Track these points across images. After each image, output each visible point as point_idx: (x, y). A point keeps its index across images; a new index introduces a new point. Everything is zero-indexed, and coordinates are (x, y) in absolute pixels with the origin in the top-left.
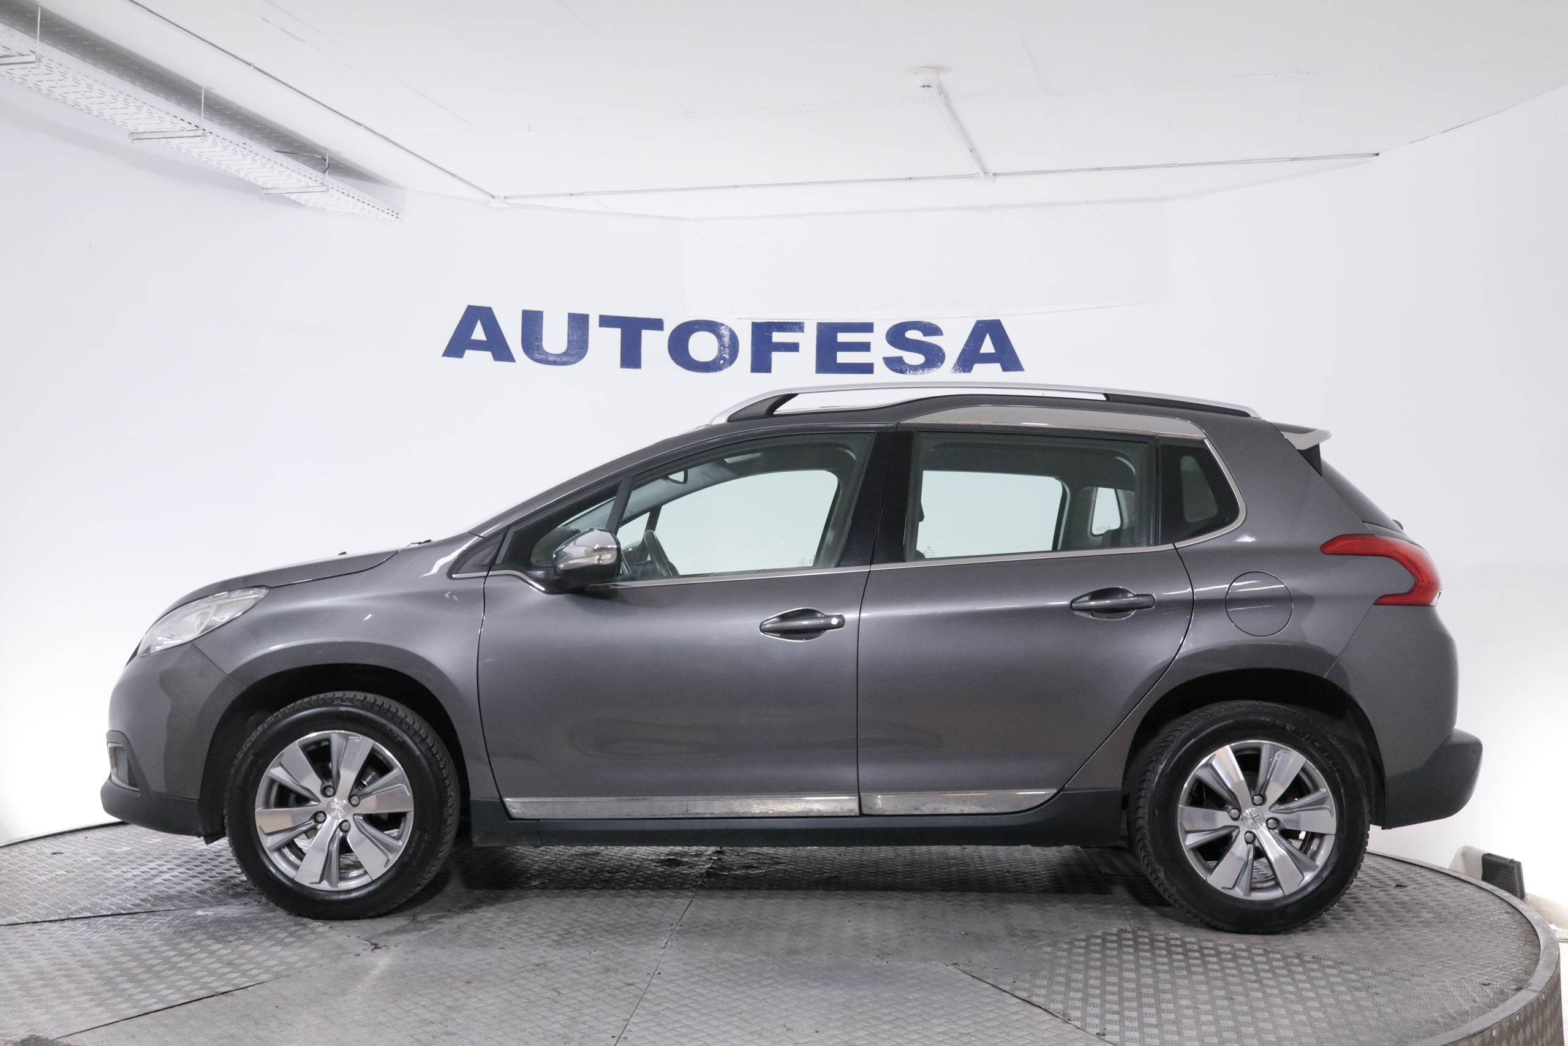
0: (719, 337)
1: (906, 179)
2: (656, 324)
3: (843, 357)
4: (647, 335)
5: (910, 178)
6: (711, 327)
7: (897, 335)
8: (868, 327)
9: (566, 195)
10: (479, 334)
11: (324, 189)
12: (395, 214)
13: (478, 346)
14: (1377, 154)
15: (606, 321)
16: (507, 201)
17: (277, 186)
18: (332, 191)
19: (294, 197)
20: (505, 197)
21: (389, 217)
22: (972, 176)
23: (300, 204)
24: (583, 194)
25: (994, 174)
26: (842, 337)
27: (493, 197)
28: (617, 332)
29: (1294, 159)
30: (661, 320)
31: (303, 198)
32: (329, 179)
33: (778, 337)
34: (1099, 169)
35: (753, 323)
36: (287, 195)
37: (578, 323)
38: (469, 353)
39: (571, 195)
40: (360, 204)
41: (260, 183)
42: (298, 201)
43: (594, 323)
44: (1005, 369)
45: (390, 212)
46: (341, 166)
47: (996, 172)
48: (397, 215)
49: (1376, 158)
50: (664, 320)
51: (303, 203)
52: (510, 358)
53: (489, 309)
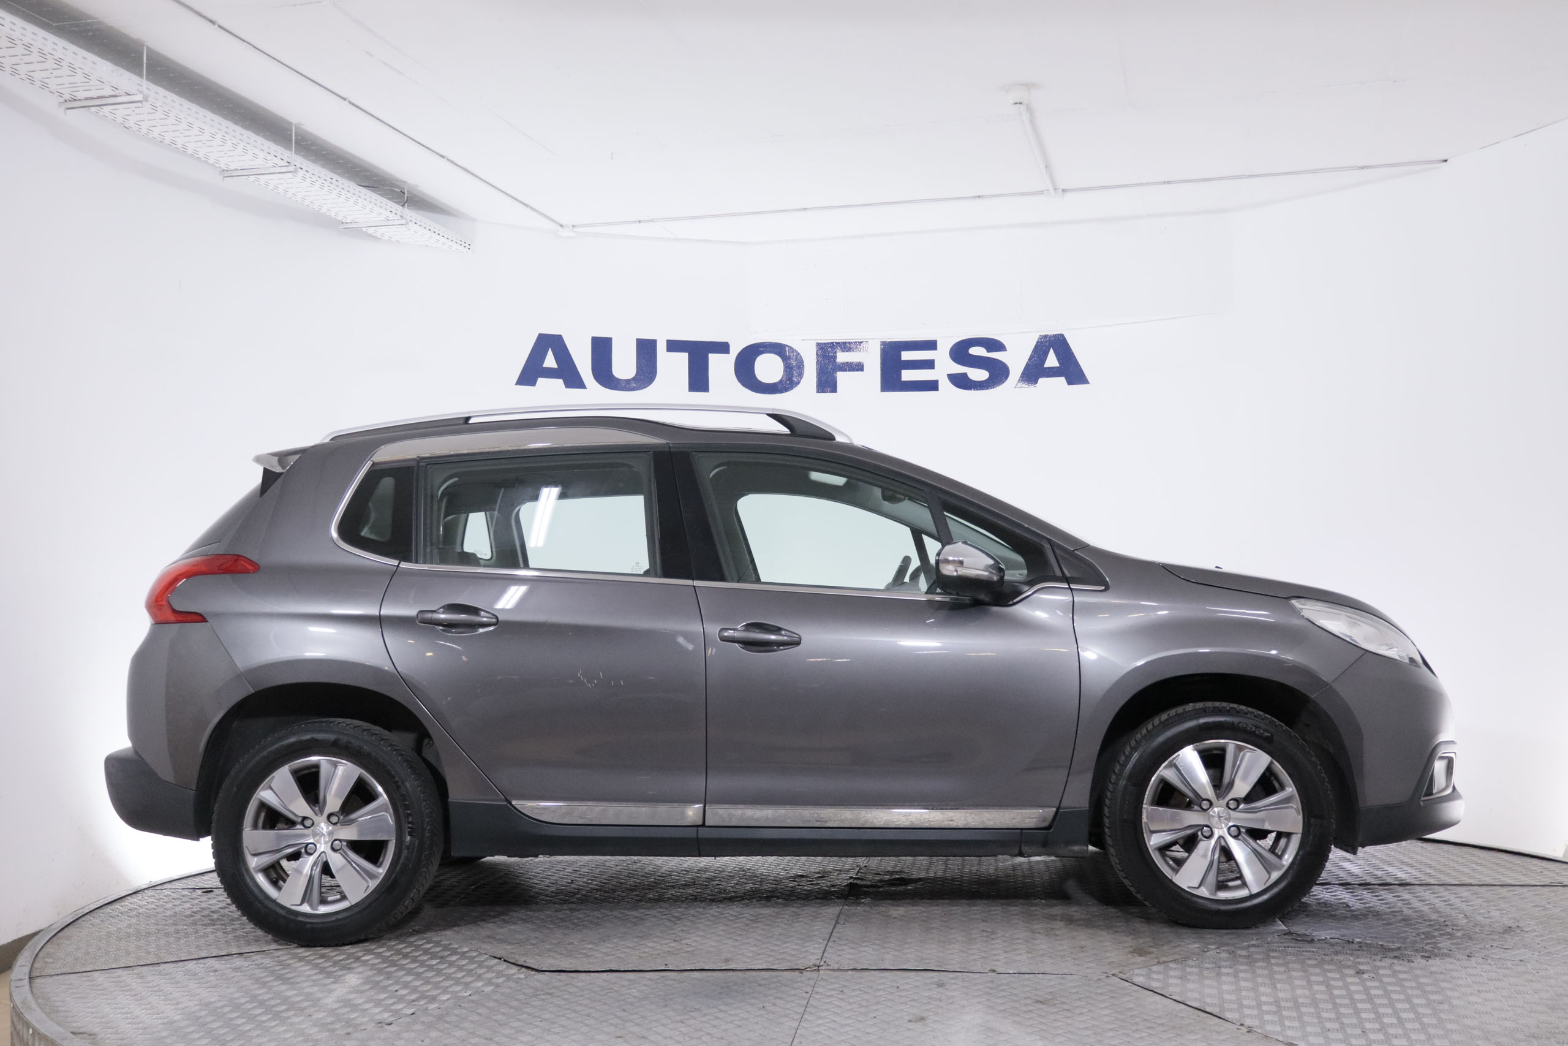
0: (785, 358)
1: (975, 197)
2: (723, 348)
3: (907, 375)
4: (713, 359)
5: (979, 197)
6: (778, 349)
7: (960, 352)
8: (931, 345)
9: (635, 222)
10: (550, 362)
11: (403, 222)
12: (467, 245)
13: (550, 373)
14: (1446, 161)
15: (674, 346)
16: (576, 229)
17: (356, 221)
18: (411, 224)
19: (371, 231)
20: (573, 226)
21: (461, 248)
22: (1042, 192)
23: (376, 237)
24: (652, 220)
25: (1063, 190)
26: (906, 356)
27: (561, 226)
28: (685, 356)
29: (1363, 168)
30: (727, 343)
31: (379, 232)
32: (408, 212)
33: (842, 357)
34: (1168, 182)
35: (818, 344)
36: (364, 229)
37: (646, 350)
38: (540, 381)
39: (640, 222)
40: (435, 236)
41: (340, 218)
42: (374, 234)
43: (661, 348)
44: (1070, 382)
45: (463, 243)
46: (416, 199)
47: (1064, 188)
48: (469, 247)
49: (1445, 163)
50: (729, 343)
51: (379, 237)
52: (580, 385)
53: (560, 337)
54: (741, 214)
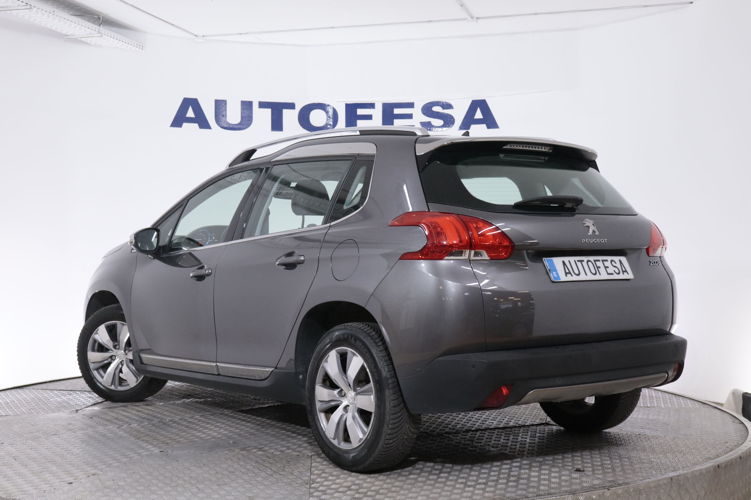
0: (327, 112)
1: (427, 22)
2: (291, 106)
3: (397, 122)
4: (286, 112)
5: (430, 21)
6: (322, 106)
7: (427, 110)
8: (411, 105)
9: (237, 34)
10: (190, 113)
11: (100, 35)
13: (190, 120)
14: (692, 3)
15: (263, 105)
16: (204, 38)
17: (73, 34)
18: (104, 36)
19: (83, 39)
20: (203, 36)
21: (137, 49)
22: (465, 19)
23: (87, 43)
24: (247, 33)
25: (477, 18)
26: (397, 111)
27: (196, 36)
28: (269, 111)
29: (645, 6)
30: (294, 103)
31: (88, 40)
32: (102, 29)
33: (360, 112)
34: (536, 14)
35: (346, 104)
36: (79, 39)
37: (247, 106)
38: (185, 124)
39: (240, 34)
40: (121, 43)
41: (64, 33)
42: (86, 41)
43: (255, 106)
44: (489, 127)
45: (138, 46)
46: (109, 21)
47: (478, 16)
48: (142, 48)
49: (691, 4)
50: (295, 103)
51: (89, 43)
52: (208, 127)
53: (196, 100)
54: (296, 30)
